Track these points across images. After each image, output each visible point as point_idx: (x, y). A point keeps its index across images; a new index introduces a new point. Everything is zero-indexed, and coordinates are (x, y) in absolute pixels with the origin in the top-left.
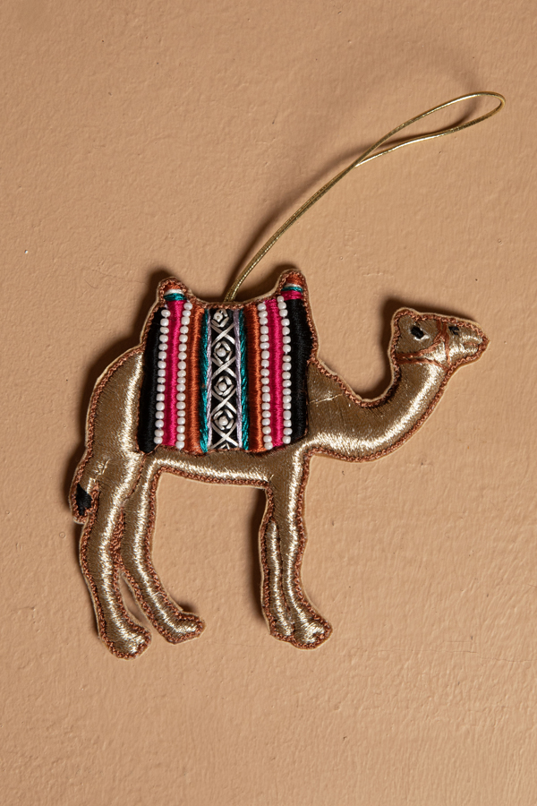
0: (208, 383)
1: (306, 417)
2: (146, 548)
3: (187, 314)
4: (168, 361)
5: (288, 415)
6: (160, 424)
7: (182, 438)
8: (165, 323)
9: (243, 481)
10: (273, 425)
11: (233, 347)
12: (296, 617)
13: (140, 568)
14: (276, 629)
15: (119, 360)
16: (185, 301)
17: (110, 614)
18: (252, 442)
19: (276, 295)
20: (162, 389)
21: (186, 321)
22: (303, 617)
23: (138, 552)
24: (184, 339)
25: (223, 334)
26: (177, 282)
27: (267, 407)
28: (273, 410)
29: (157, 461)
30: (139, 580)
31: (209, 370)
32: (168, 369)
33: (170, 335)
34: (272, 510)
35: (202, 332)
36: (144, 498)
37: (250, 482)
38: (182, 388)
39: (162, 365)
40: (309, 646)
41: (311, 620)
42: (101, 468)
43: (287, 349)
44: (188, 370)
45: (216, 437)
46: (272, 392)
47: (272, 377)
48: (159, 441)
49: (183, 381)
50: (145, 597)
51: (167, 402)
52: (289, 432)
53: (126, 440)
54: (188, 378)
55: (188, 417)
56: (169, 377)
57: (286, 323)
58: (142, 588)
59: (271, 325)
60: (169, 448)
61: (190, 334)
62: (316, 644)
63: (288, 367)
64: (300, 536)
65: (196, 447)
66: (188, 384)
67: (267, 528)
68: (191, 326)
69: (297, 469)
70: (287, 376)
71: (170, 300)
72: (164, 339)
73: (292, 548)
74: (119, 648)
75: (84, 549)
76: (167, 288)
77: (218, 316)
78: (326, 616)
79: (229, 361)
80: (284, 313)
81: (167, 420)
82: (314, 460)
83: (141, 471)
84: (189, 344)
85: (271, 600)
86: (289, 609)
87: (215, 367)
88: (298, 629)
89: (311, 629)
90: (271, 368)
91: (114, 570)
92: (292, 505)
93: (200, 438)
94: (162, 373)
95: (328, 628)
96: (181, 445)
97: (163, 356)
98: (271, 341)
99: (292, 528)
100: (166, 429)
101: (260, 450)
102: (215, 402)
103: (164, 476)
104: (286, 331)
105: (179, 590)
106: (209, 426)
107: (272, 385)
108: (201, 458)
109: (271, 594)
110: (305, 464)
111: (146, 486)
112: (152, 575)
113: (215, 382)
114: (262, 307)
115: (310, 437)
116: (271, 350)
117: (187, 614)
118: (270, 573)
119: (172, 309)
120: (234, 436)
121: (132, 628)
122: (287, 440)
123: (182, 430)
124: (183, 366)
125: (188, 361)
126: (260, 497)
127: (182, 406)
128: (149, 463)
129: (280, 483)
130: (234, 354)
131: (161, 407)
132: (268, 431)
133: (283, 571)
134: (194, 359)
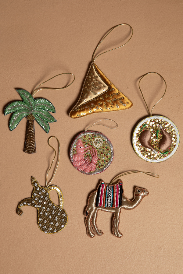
0: (107, 197)
1: (121, 203)
2: (96, 221)
3: (105, 186)
4: (101, 193)
5: (119, 203)
6: (99, 203)
7: (102, 205)
8: (101, 187)
9: (111, 212)
10: (116, 204)
11: (111, 192)
12: (118, 233)
13: (95, 224)
14: (115, 235)
15: (94, 192)
16: (104, 184)
17: (89, 231)
18: (113, 206)
19: (118, 184)
20: (100, 197)
21: (104, 187)
22: (119, 233)
23: (94, 223)
24: (104, 190)
25: (110, 190)
26: (103, 181)
27: (116, 201)
28: (116, 202)
29: (98, 208)
30: (94, 226)
31: (107, 195)
32: (101, 194)
33: (102, 189)
34: (115, 217)
35: (106, 189)
36: (96, 214)
37: (112, 212)
38: (103, 197)
39: (100, 194)
40: (119, 238)
41: (120, 234)
42: (90, 209)
43: (119, 193)
44: (104, 195)
45: (107, 205)
46: (116, 199)
47: (117, 197)
48: (99, 205)
49: (103, 196)
50: (95, 229)
51: (100, 199)
52: (119, 205)
53: (94, 204)
54: (104, 196)
55: (103, 202)
56: (101, 196)
57: (119, 188)
58: (95, 227)
59: (117, 189)
60: (100, 206)
61: (105, 189)
62: (120, 238)
63: (119, 195)
64: (119, 221)
65: (104, 207)
66: (104, 197)
67: (114, 219)
68: (105, 188)
69: (119, 211)
70: (119, 197)
71: (102, 184)
72: (101, 190)
73: (118, 223)
74: (90, 236)
75: (86, 221)
76: (102, 182)
77: (109, 187)
78: (122, 233)
79: (110, 194)
80: (119, 187)
81: (100, 202)
82: (122, 210)
83: (96, 209)
84: (104, 191)
85: (114, 230)
86: (117, 232)
87: (108, 195)
88: (118, 235)
89: (120, 235)
90: (117, 195)
91: (90, 224)
92: (118, 216)
93: (105, 205)
94: (100, 195)
95: (122, 235)
96: (102, 206)
97: (100, 192)
98: (117, 191)
99: (118, 220)
100: (100, 203)
101: (114, 207)
102: (108, 200)
103: (99, 210)
104: (119, 190)
105: (100, 228)
106: (106, 203)
107: (117, 198)
108: (105, 208)
109: (114, 229)
110: (120, 210)
111: (96, 212)
112: (96, 225)
113: (108, 197)
114: (116, 186)
115: (122, 206)
116: (117, 193)
117: (101, 232)
118: (114, 226)
119: (102, 185)
120: (110, 205)
121: (92, 233)
122: (118, 206)
123: (102, 204)
124: (103, 194)
125: (104, 193)
126: (113, 215)
127: (103, 200)
128: (97, 208)
129: (116, 213)
130: (111, 193)
131: (100, 200)
132: (115, 205)
133: (116, 226)
134: (105, 193)
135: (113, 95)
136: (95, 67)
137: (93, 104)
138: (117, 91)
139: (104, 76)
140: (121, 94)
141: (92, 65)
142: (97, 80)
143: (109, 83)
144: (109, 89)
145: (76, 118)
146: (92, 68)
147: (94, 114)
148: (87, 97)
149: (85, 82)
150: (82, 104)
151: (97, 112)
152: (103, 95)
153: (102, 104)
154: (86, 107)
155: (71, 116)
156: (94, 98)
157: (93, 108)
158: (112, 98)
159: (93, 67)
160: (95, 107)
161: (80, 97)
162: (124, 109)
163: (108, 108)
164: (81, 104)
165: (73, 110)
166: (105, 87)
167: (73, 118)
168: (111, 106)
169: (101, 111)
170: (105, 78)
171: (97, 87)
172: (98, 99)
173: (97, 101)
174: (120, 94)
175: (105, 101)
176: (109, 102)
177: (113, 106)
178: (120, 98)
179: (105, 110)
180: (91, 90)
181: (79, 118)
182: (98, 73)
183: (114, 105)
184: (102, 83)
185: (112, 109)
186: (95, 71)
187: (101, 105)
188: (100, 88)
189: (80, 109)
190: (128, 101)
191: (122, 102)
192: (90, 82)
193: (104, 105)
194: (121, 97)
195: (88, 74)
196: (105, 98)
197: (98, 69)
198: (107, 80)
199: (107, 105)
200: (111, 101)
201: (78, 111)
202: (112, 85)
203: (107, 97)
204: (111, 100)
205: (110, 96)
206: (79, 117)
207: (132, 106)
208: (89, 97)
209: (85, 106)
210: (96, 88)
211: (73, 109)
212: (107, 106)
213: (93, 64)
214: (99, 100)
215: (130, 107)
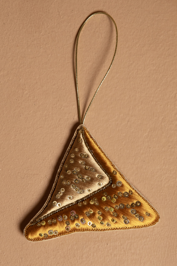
135: (119, 197)
136: (84, 135)
137: (74, 213)
138: (127, 188)
139: (102, 155)
140: (136, 195)
141: (78, 130)
142: (87, 164)
143: (112, 169)
144: (111, 184)
145: (38, 239)
146: (78, 137)
147: (76, 232)
148: (62, 198)
149: (61, 164)
150: (53, 212)
151: (83, 230)
152: (98, 195)
153: (94, 214)
154: (60, 219)
155: (27, 235)
156: (77, 201)
157: (73, 221)
158: (116, 203)
159: (81, 136)
160: (78, 219)
161: (49, 196)
162: (139, 227)
163: (106, 222)
164: (49, 212)
165: (32, 223)
166: (102, 178)
167: (31, 240)
168: (113, 221)
169: (91, 227)
170: (105, 159)
171: (86, 177)
172: (85, 203)
173: (84, 207)
174: (134, 195)
175: (99, 207)
176: (109, 212)
177: (116, 220)
178: (132, 204)
179: (99, 226)
180: (72, 183)
181: (44, 241)
182: (91, 148)
183: (118, 217)
184: (96, 171)
185: (113, 226)
186: (83, 143)
187: (92, 217)
188: (92, 181)
189: (46, 222)
190: (150, 211)
191: (137, 212)
192: (71, 167)
193: (97, 216)
194: (135, 202)
195: (69, 148)
196: (100, 200)
197: (91, 139)
198: (108, 164)
199: (104, 217)
200: (113, 210)
201: (41, 226)
202: (118, 175)
203: (104, 198)
204: (114, 206)
205: (112, 198)
206: (43, 239)
207: (156, 220)
208: (67, 197)
209: (58, 216)
210: (82, 179)
211: (32, 220)
212: (103, 219)
213: (81, 128)
214: (89, 205)
215: (154, 223)
